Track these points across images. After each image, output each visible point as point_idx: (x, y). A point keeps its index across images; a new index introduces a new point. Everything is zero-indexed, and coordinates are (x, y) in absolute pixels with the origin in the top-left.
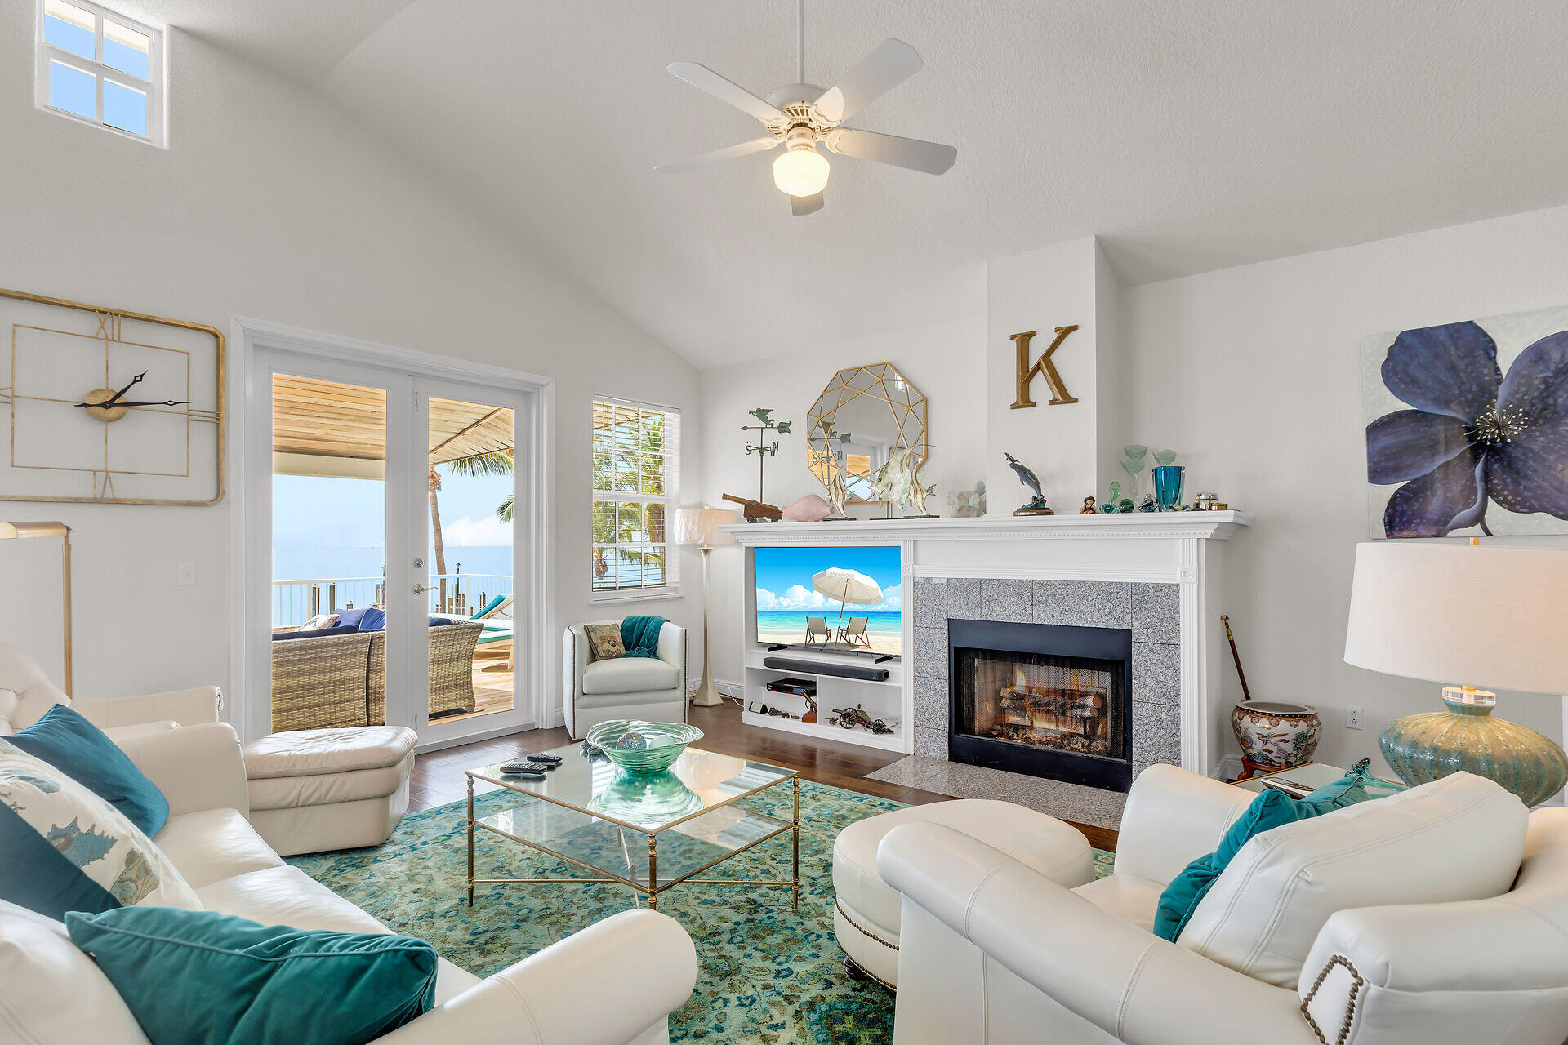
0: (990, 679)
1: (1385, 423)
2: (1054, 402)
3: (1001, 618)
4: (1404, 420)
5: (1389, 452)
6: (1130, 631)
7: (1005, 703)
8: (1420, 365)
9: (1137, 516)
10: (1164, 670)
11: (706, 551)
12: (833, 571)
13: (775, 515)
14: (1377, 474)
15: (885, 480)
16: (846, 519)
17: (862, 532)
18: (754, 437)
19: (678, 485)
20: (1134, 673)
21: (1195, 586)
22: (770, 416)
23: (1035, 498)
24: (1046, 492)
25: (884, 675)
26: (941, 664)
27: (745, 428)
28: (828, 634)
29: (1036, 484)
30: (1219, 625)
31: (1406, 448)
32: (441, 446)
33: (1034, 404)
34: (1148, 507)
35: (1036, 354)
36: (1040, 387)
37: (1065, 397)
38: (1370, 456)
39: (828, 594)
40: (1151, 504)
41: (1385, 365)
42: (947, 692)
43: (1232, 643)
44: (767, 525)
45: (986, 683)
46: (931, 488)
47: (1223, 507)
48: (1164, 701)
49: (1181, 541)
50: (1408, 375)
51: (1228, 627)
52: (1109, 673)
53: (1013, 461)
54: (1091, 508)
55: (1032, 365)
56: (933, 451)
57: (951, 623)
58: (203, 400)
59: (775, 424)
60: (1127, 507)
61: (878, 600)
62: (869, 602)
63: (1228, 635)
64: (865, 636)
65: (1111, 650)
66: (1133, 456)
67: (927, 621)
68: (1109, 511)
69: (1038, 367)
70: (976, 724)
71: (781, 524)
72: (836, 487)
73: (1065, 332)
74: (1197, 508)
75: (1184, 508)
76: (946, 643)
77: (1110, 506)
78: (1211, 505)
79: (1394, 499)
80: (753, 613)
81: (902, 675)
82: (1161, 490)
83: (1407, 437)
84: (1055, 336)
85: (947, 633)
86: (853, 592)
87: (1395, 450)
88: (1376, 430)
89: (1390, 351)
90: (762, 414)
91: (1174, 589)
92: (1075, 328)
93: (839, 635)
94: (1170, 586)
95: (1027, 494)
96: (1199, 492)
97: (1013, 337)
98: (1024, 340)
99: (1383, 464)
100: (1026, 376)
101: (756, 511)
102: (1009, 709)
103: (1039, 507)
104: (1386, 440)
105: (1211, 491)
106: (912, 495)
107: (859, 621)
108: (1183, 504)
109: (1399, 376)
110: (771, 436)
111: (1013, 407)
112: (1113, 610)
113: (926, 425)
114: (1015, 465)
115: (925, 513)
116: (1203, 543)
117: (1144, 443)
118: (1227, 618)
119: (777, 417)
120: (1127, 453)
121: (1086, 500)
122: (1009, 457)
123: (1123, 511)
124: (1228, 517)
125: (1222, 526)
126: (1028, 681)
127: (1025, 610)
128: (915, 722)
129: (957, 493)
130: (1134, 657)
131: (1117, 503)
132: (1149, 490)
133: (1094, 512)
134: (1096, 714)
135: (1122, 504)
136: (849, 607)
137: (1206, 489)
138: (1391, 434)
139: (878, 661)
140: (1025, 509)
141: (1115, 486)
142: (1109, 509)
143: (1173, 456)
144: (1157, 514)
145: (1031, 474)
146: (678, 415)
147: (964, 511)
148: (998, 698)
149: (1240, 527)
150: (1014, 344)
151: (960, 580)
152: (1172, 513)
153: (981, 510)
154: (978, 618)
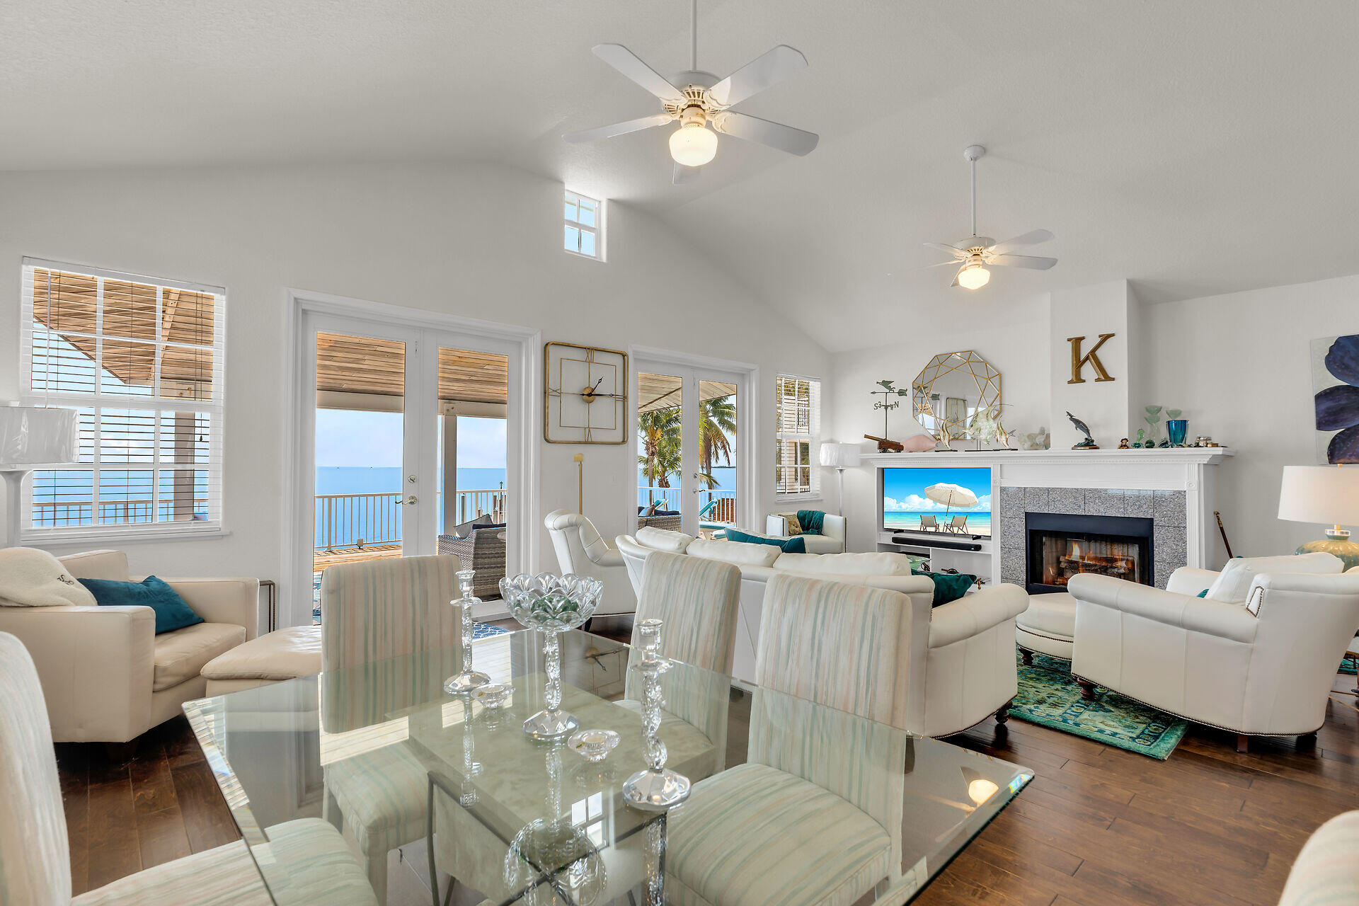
0: (1054, 550)
1: (1328, 393)
2: (1098, 380)
3: (1063, 512)
4: (1341, 391)
5: (1330, 411)
6: (1153, 519)
7: (1063, 565)
8: (1352, 359)
9: (1157, 451)
10: (1176, 543)
11: (841, 470)
12: (941, 486)
13: (898, 448)
14: (1322, 425)
15: (976, 426)
16: (951, 450)
17: (960, 459)
18: (881, 398)
19: (819, 427)
20: (1155, 544)
21: (1197, 492)
22: (892, 385)
23: (1086, 439)
24: (1093, 436)
25: (978, 548)
26: (1021, 541)
27: (873, 393)
28: (937, 526)
29: (1087, 431)
30: (1213, 518)
31: (1343, 409)
32: (651, 403)
33: (1084, 381)
34: (1164, 445)
35: (1085, 350)
36: (1088, 371)
37: (1105, 376)
38: (1317, 413)
39: (936, 500)
40: (1167, 443)
41: (1327, 358)
42: (1025, 558)
43: (1222, 529)
44: (892, 454)
45: (1052, 552)
46: (1012, 432)
47: (1215, 445)
48: (1176, 561)
49: (1187, 465)
50: (1344, 364)
51: (1219, 519)
52: (1137, 545)
53: (1071, 416)
54: (1125, 446)
55: (1083, 357)
56: (1005, 408)
57: (1028, 516)
58: (620, 392)
59: (896, 390)
60: (1150, 445)
61: (975, 504)
62: (968, 506)
63: (1219, 524)
64: (965, 527)
65: (1140, 531)
66: (1152, 413)
67: (1010, 514)
68: (1138, 447)
69: (1087, 358)
70: (1044, 577)
71: (902, 454)
72: (944, 431)
73: (1105, 338)
74: (1197, 445)
75: (1189, 446)
76: (1024, 527)
77: (1139, 444)
78: (1207, 444)
79: (1334, 439)
80: (882, 513)
81: (993, 549)
82: (1172, 433)
83: (1343, 402)
84: (1099, 339)
85: (1024, 521)
86: (956, 499)
87: (1334, 410)
88: (1320, 397)
89: (1331, 349)
90: (886, 384)
91: (1181, 495)
92: (1113, 335)
93: (945, 528)
94: (1179, 492)
95: (1081, 437)
96: (1198, 435)
97: (1069, 340)
98: (1077, 342)
99: (1327, 418)
100: (1078, 364)
101: (885, 446)
102: (1066, 568)
103: (1089, 444)
104: (1328, 404)
105: (1207, 435)
106: (998, 436)
107: (961, 518)
108: (1188, 442)
109: (1337, 364)
110: (893, 398)
111: (1069, 382)
112: (1140, 507)
113: (1001, 390)
114: (1072, 418)
115: (1008, 447)
116: (1202, 467)
117: (1159, 404)
118: (1218, 513)
119: (897, 386)
120: (1147, 410)
121: (1122, 440)
122: (1069, 414)
123: (1147, 447)
124: (1219, 451)
125: (1214, 456)
126: (1081, 552)
127: (1080, 506)
128: (1002, 576)
129: (1027, 434)
130: (1155, 535)
131: (1143, 442)
132: (1164, 434)
133: (1128, 448)
134: (1127, 571)
135: (1147, 443)
136: (953, 509)
137: (1204, 434)
138: (1331, 400)
139: (974, 539)
140: (1080, 445)
141: (1141, 432)
142: (1137, 446)
143: (1178, 413)
144: (1170, 449)
145: (1084, 424)
146: (819, 383)
147: (1035, 446)
148: (1059, 562)
149: (1226, 457)
150: (1070, 343)
151: (1034, 489)
152: (1180, 449)
153: (1047, 446)
154: (1046, 512)
